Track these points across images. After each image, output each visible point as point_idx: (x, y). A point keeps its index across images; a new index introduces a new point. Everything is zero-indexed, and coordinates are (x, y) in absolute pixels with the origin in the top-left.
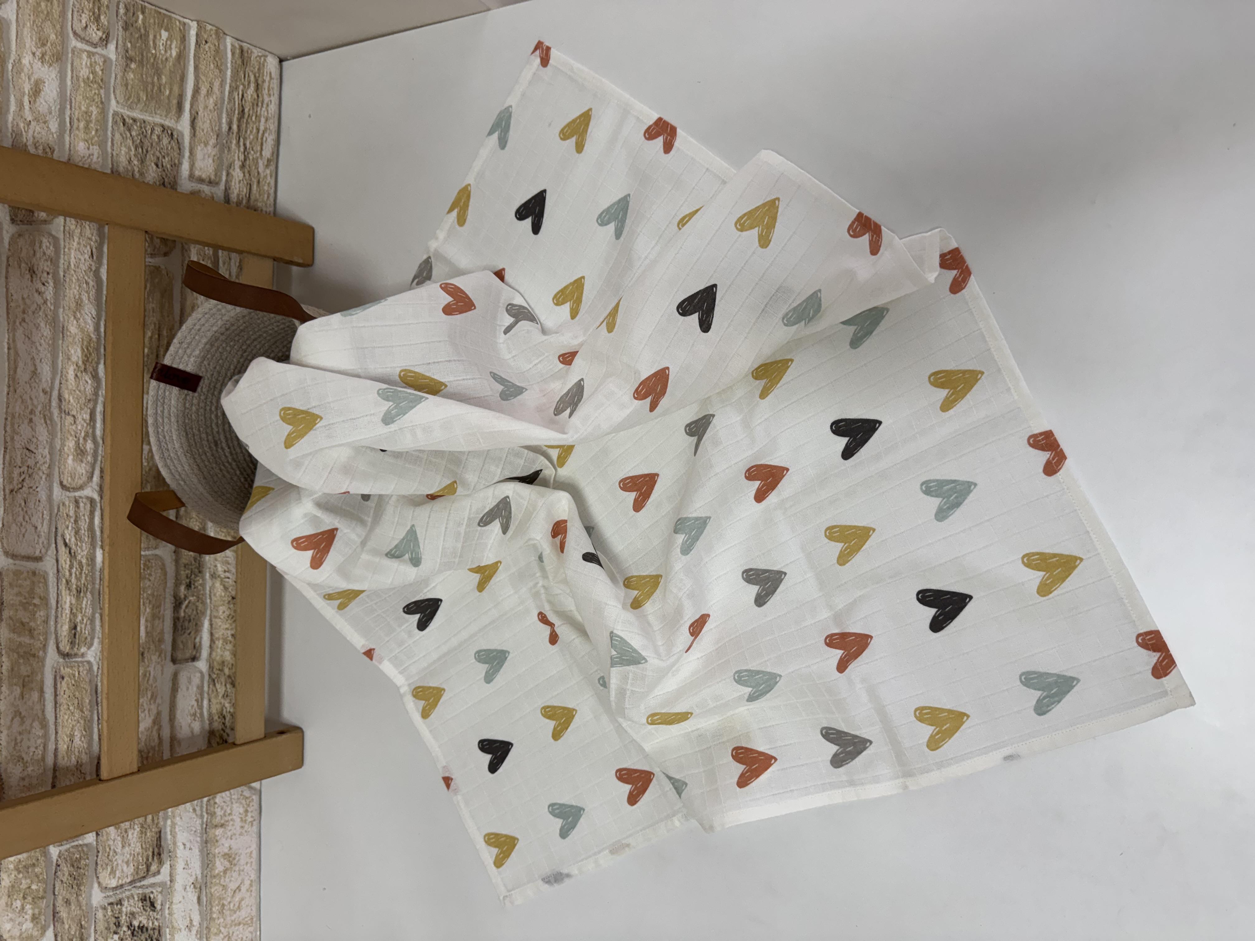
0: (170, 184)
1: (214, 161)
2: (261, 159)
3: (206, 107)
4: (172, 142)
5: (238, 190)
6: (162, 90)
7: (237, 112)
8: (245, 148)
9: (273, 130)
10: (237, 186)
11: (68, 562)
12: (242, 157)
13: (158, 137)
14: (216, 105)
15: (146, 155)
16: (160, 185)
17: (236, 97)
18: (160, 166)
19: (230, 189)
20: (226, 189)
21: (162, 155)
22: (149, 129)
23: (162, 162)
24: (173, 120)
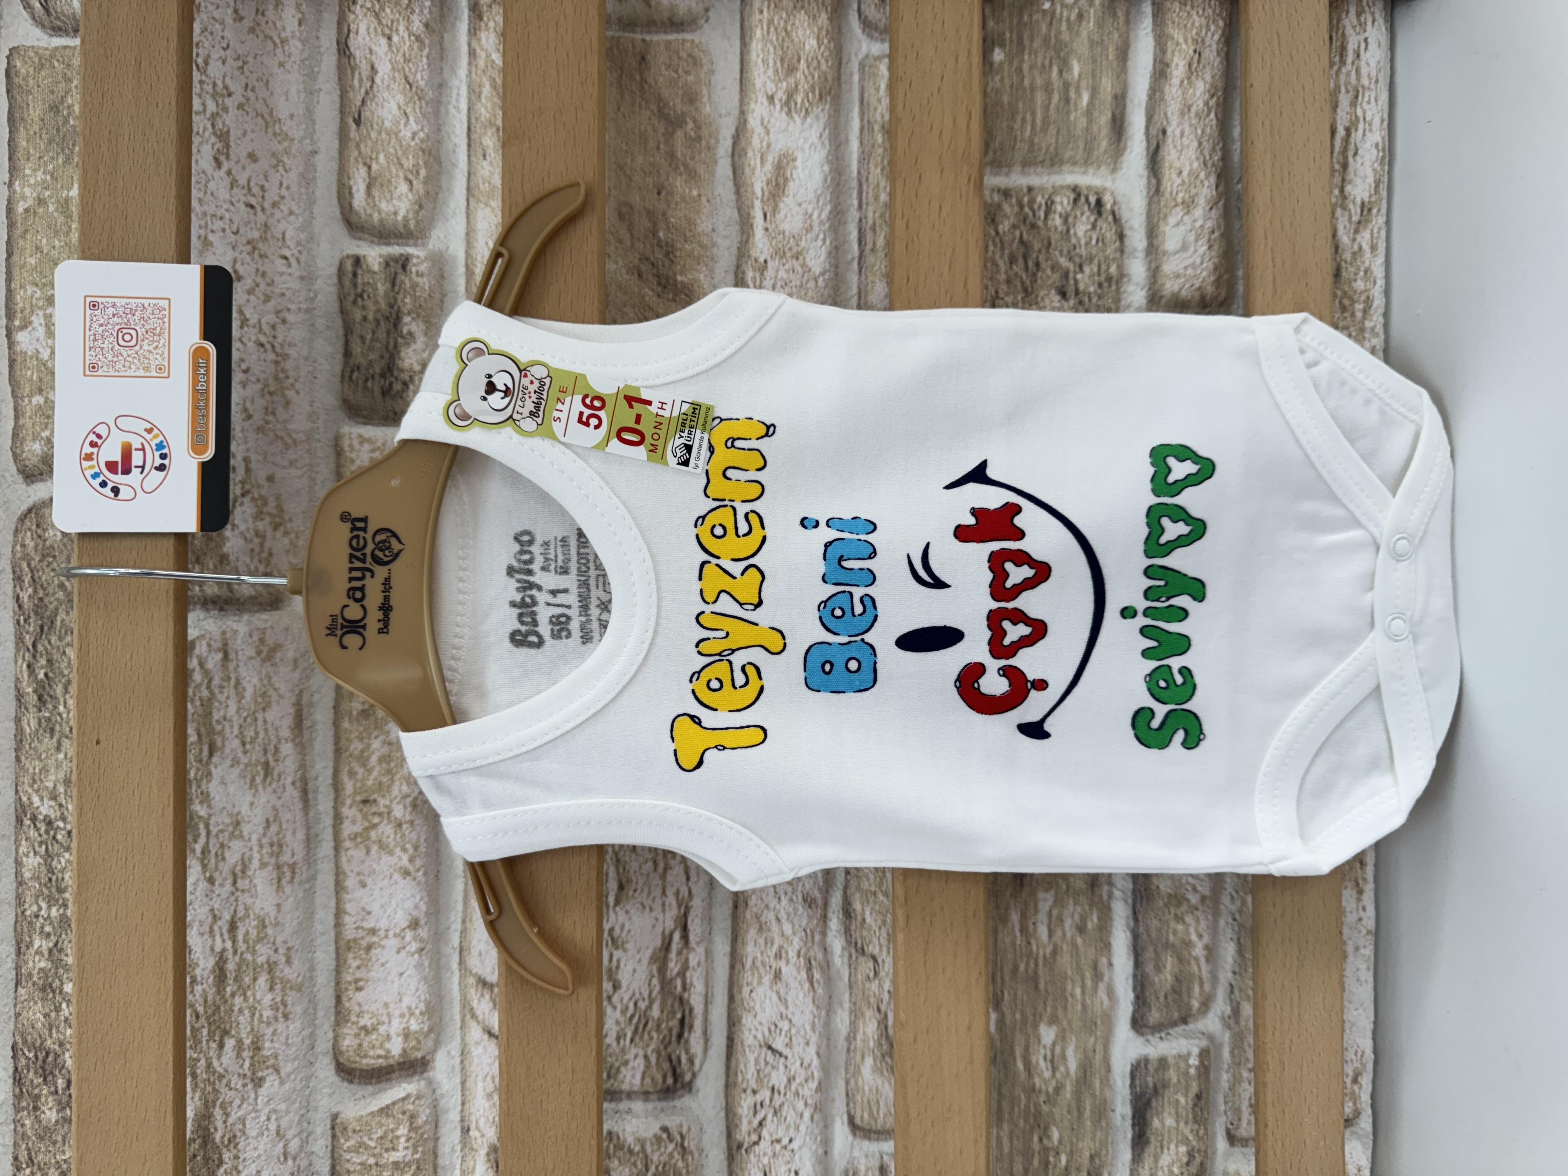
2: (1344, 208)
3: (1186, 109)
6: (1072, 95)
9: (1377, 121)
13: (1065, 218)
15: (1034, 275)
18: (1071, 293)
21: (1074, 263)
22: (1040, 206)
23: (1076, 282)
24: (1099, 167)
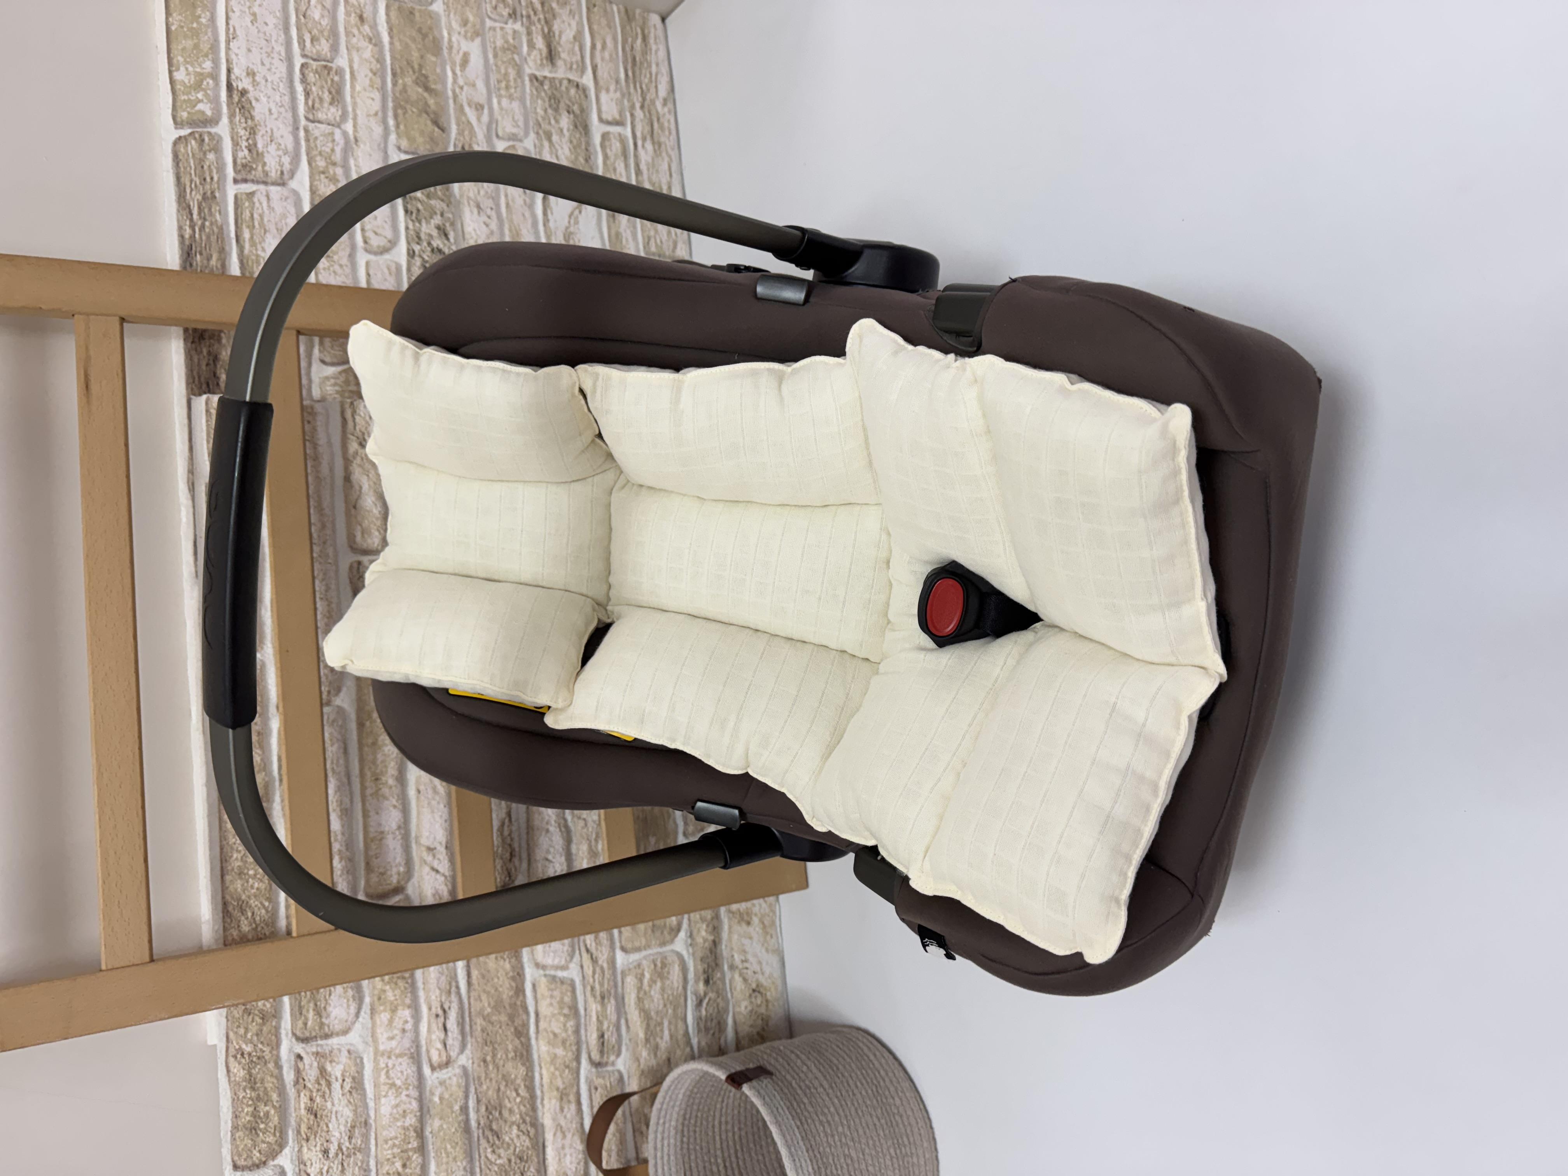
11: (591, 968)
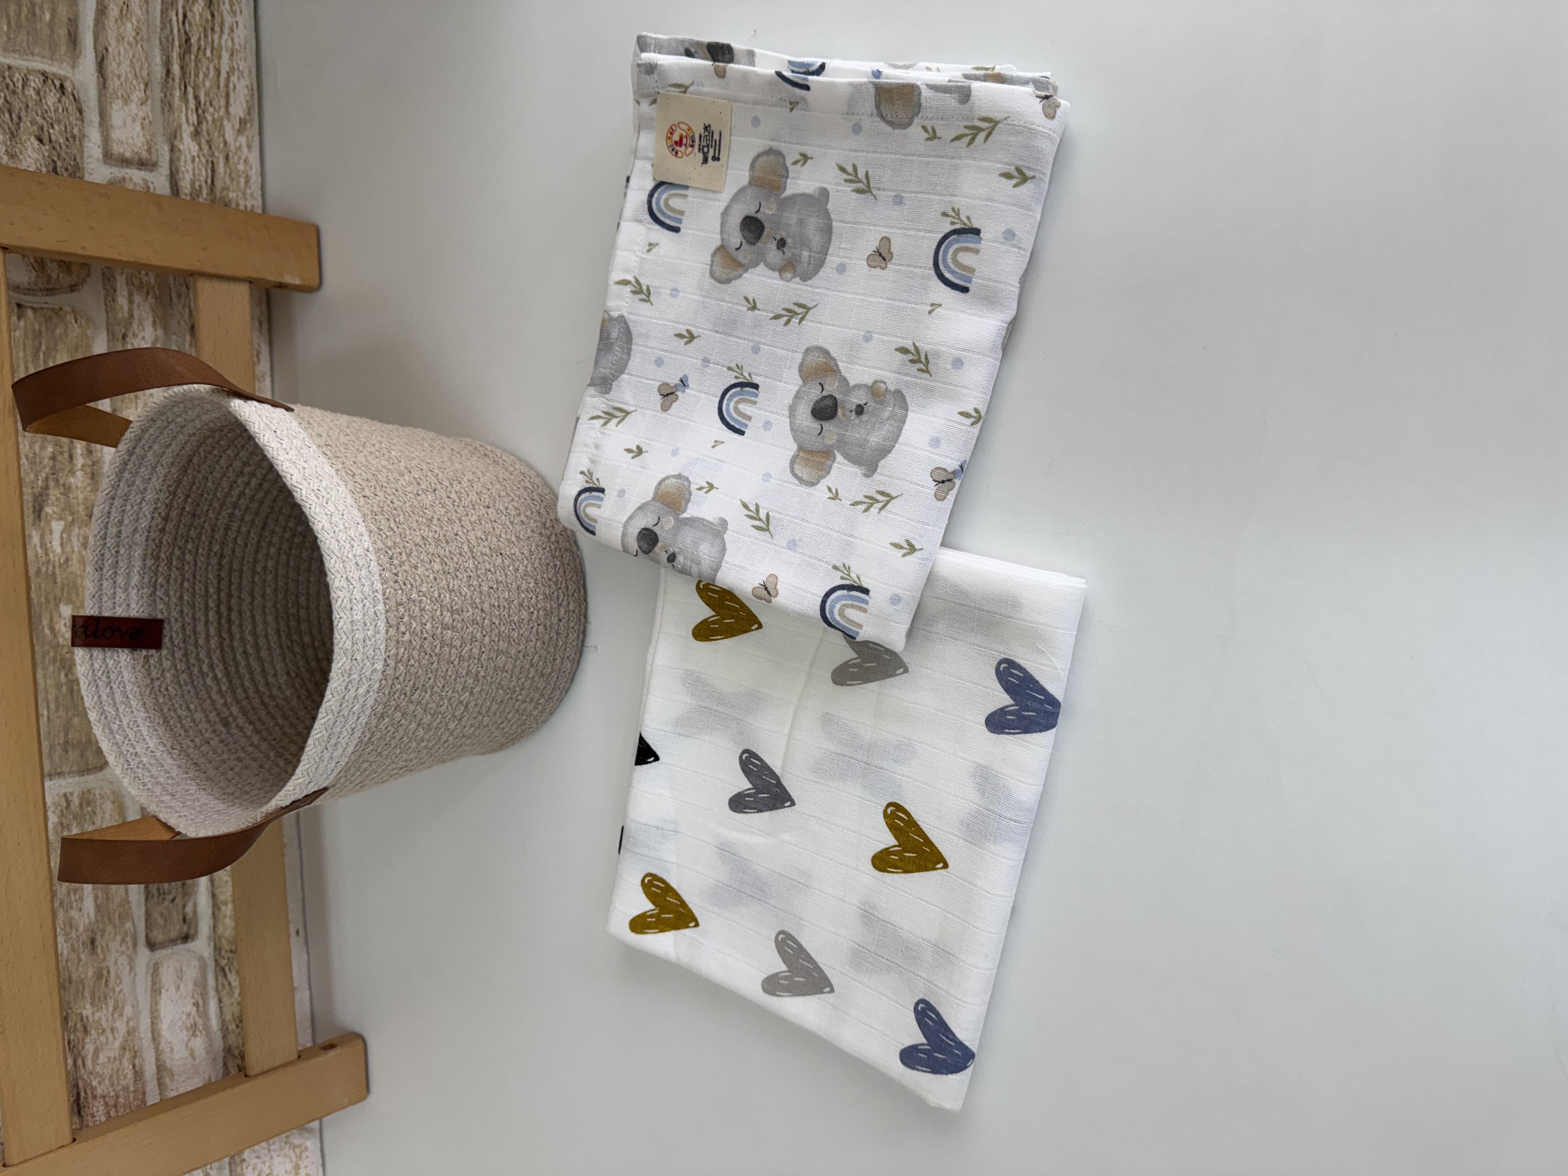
0: (67, 170)
1: (143, 128)
2: (229, 120)
3: (121, 38)
4: (64, 99)
5: (191, 172)
6: (38, 11)
7: (177, 43)
8: (198, 103)
9: (246, 71)
10: (190, 167)
12: (193, 119)
13: (38, 92)
14: (138, 34)
15: (18, 124)
16: (48, 172)
17: (174, 18)
18: (46, 141)
19: (177, 172)
20: (171, 173)
21: (47, 122)
22: (18, 80)
23: (49, 134)
24: (62, 63)
